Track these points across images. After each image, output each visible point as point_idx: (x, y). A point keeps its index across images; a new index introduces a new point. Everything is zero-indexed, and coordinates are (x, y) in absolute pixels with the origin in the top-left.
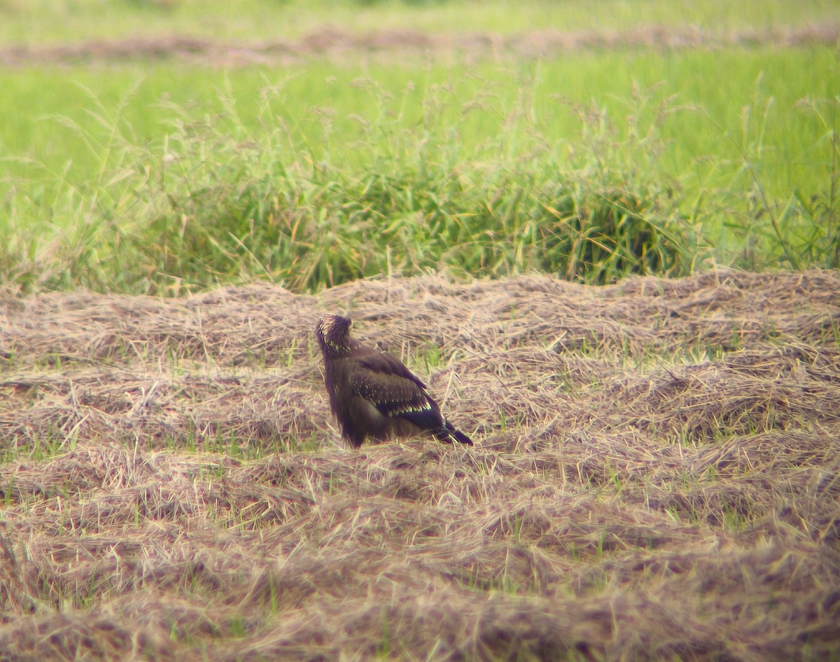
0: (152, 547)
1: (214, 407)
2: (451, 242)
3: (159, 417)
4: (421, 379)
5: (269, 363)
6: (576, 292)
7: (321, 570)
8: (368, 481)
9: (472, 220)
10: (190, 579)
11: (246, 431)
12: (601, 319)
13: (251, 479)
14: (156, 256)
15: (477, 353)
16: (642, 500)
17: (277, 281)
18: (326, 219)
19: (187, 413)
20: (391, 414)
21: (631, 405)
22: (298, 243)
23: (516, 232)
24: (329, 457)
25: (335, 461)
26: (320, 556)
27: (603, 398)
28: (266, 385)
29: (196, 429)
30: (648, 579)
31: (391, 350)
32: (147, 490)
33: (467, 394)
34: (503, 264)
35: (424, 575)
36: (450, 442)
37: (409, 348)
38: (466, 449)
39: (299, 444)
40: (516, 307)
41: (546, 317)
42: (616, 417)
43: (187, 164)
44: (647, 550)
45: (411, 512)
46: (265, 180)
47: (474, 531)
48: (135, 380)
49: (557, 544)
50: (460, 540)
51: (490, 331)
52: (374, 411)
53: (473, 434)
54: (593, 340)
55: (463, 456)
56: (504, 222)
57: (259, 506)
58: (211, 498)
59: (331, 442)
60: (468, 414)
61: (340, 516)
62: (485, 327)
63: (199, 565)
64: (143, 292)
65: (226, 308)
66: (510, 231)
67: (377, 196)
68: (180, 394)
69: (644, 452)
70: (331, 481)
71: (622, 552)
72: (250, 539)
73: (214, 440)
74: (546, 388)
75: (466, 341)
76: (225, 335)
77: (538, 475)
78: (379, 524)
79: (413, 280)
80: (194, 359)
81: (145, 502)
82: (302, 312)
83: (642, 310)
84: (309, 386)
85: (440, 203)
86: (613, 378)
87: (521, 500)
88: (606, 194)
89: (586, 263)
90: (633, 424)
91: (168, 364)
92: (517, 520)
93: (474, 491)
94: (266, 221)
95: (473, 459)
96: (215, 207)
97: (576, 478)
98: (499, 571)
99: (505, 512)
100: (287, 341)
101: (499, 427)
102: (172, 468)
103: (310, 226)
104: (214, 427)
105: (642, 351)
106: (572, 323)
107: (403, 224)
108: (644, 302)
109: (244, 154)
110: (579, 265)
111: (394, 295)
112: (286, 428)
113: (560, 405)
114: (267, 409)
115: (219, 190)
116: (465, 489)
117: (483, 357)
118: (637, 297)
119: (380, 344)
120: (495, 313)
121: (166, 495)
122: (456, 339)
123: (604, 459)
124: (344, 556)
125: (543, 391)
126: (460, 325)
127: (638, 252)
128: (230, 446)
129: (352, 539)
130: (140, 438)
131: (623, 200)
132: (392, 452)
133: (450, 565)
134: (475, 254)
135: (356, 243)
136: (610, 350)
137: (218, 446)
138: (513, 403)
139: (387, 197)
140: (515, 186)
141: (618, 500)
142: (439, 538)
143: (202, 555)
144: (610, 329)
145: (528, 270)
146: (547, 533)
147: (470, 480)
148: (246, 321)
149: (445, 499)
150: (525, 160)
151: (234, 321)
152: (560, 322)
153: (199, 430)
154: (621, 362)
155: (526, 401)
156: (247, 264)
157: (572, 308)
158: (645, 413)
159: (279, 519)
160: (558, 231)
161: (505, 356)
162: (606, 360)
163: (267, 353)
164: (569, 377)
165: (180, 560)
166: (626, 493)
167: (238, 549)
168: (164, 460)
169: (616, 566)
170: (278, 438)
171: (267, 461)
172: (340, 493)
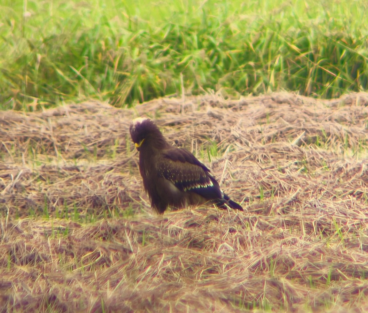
0: (20, 285)
1: (62, 187)
2: (225, 70)
3: (24, 195)
4: (206, 165)
5: (100, 156)
6: (311, 104)
7: (136, 298)
8: (169, 236)
9: (239, 56)
10: (46, 306)
11: (84, 203)
12: (329, 123)
13: (88, 236)
14: (20, 83)
15: (243, 147)
16: (358, 245)
17: (104, 99)
18: (138, 55)
19: (43, 191)
20: (185, 190)
21: (350, 181)
22: (119, 73)
23: (269, 63)
24: (142, 220)
25: (146, 223)
26: (136, 288)
27: (330, 176)
28: (98, 171)
29: (49, 202)
30: (362, 299)
31: (185, 146)
32: (16, 245)
33: (237, 175)
34: (261, 85)
35: (208, 300)
36: (225, 208)
37: (197, 145)
38: (237, 213)
39: (121, 212)
40: (270, 114)
41: (291, 122)
42: (340, 190)
43: (40, 19)
44: (361, 280)
45: (199, 257)
46: (95, 29)
47: (242, 269)
48: (6, 169)
49: (299, 277)
50: (233, 276)
51: (252, 132)
52: (173, 188)
53: (242, 203)
54: (323, 137)
55: (234, 218)
56: (261, 56)
57: (93, 255)
58: (60, 250)
59: (143, 210)
60: (238, 190)
61: (150, 261)
62: (248, 130)
63: (53, 296)
64: (11, 108)
65: (69, 118)
66: (266, 63)
67: (173, 39)
68: (38, 178)
69: (359, 213)
70: (144, 237)
71: (344, 281)
72: (89, 277)
73: (62, 210)
74: (291, 170)
75: (236, 139)
76: (69, 137)
77: (286, 230)
78: (177, 265)
79: (199, 97)
80: (48, 154)
81: (15, 253)
82: (122, 120)
83: (357, 115)
84: (127, 172)
85: (217, 43)
86: (337, 163)
87: (274, 247)
88: (332, 36)
89: (319, 83)
90: (351, 194)
91: (30, 157)
92: (272, 261)
93: (242, 242)
94: (96, 57)
95: (241, 220)
96: (59, 48)
97: (312, 231)
98: (259, 296)
99: (264, 256)
100: (112, 141)
101: (259, 198)
102: (33, 230)
103: (127, 60)
104: (62, 201)
105: (357, 144)
106: (309, 126)
107: (191, 58)
108: (358, 110)
109: (81, 10)
110: (313, 85)
111: (186, 108)
112: (112, 201)
113: (301, 182)
114: (99, 188)
115: (63, 36)
116: (236, 240)
117: (248, 150)
118: (353, 108)
119: (176, 142)
120: (256, 119)
121: (29, 248)
122: (228, 137)
123: (331, 218)
124: (152, 288)
125: (289, 173)
126: (232, 128)
127: (354, 76)
128: (74, 214)
129: (158, 276)
130: (10, 209)
131: (343, 40)
132: (186, 216)
133: (226, 293)
134: (241, 79)
135: (158, 72)
136: (335, 144)
137: (65, 214)
138: (268, 180)
139: (180, 40)
140: (268, 31)
141: (341, 246)
142: (219, 275)
143: (55, 289)
144: (335, 129)
145: (278, 89)
146: (292, 270)
147: (239, 234)
148: (83, 127)
149: (222, 248)
150: (275, 13)
151: (75, 127)
152: (300, 125)
153: (52, 203)
154: (343, 152)
155: (277, 179)
156: (83, 87)
157: (309, 115)
158: (359, 187)
159: (108, 263)
160: (298, 62)
161: (263, 149)
162: (333, 151)
163: (99, 149)
164: (307, 162)
165: (39, 293)
166: (347, 241)
167: (80, 284)
168: (27, 224)
169: (339, 291)
170: (106, 208)
171: (99, 224)
172: (150, 245)
